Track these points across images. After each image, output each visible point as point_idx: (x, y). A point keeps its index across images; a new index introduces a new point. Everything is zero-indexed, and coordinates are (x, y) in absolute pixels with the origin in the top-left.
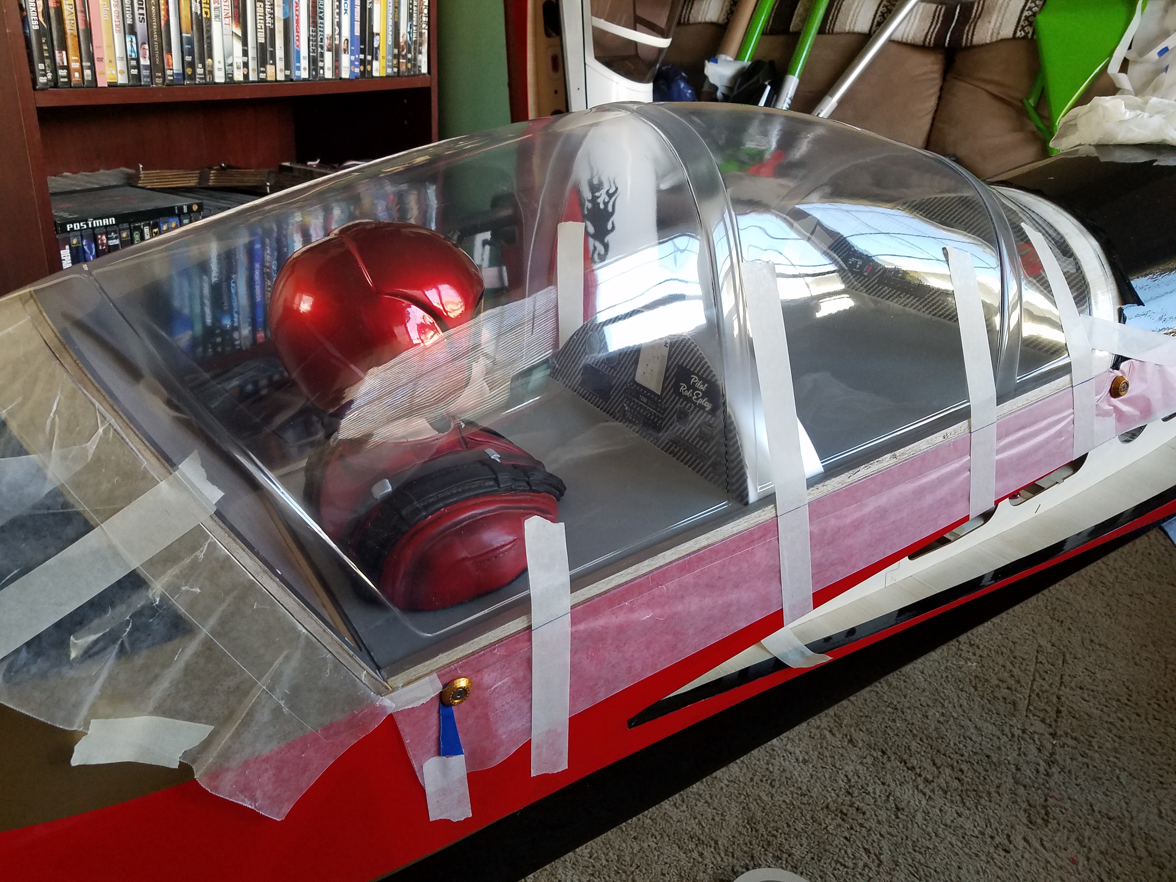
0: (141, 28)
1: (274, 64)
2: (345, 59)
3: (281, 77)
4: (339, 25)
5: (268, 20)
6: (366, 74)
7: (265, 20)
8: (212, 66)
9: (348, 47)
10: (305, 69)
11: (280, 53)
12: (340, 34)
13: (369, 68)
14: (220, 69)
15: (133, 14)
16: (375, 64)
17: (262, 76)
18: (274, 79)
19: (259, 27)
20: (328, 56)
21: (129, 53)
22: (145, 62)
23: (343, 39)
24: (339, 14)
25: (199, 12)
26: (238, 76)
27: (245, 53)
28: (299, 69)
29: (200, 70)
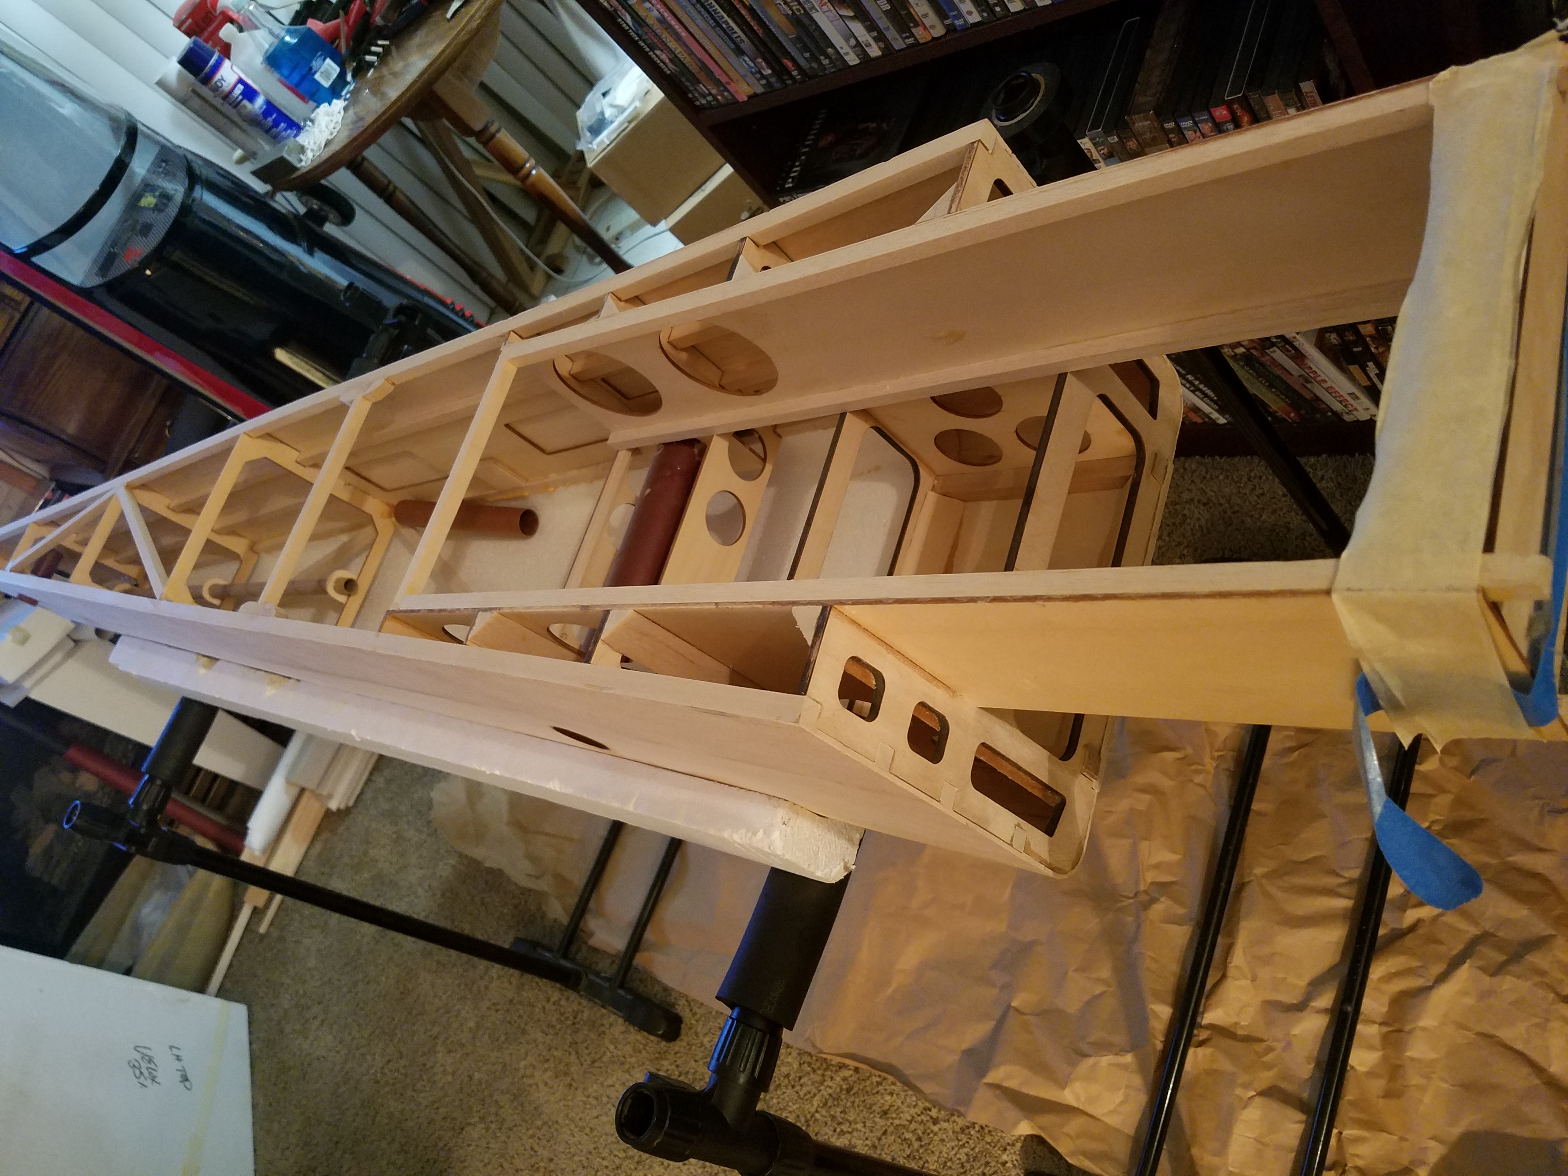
0: (746, 45)
3: (939, 31)
8: (839, 52)
17: (911, 40)
18: (930, 38)
21: (749, 69)
22: (768, 72)
25: (790, 13)
26: (875, 51)
27: (871, 26)
28: (960, 16)
29: (826, 62)
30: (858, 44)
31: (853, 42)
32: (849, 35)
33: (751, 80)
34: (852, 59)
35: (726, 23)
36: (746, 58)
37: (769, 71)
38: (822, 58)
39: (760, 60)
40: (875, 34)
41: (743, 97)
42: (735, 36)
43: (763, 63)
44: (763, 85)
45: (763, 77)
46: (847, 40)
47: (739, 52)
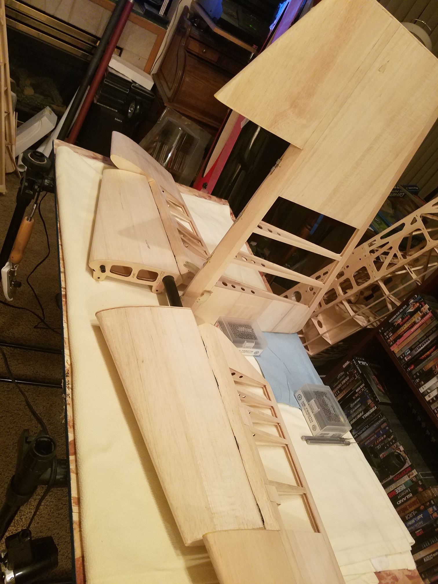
30: (428, 393)
33: (401, 353)
34: (422, 390)
35: (422, 346)
37: (407, 360)
38: (418, 379)
40: (435, 399)
41: (392, 348)
42: (417, 348)
43: (409, 358)
44: (400, 357)
45: (404, 358)
46: (429, 389)
47: (411, 349)
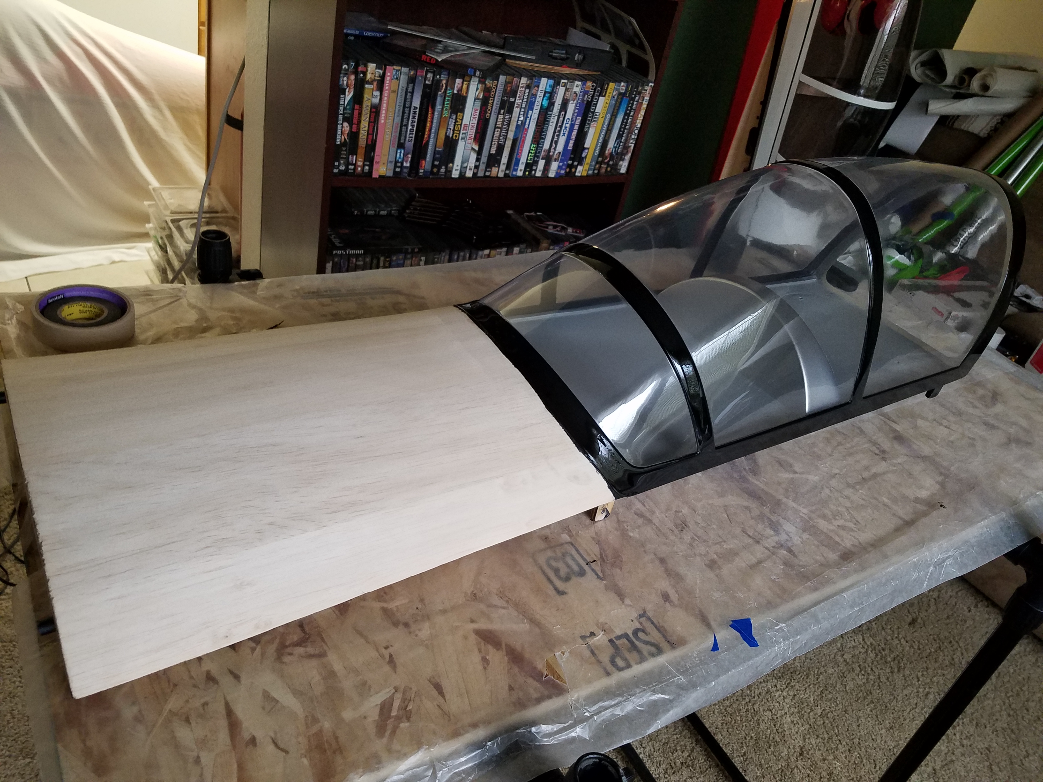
0: (410, 145)
1: (499, 167)
2: (554, 166)
3: (501, 175)
4: (556, 143)
5: (502, 139)
6: (570, 174)
7: (499, 140)
8: (452, 168)
9: (559, 158)
10: (521, 170)
11: (504, 160)
12: (555, 149)
13: (573, 170)
14: (456, 170)
15: (405, 137)
16: (580, 168)
17: (487, 174)
18: (495, 176)
19: (493, 143)
20: (542, 163)
21: (397, 159)
22: (406, 164)
23: (557, 152)
24: (558, 136)
25: (451, 136)
26: (469, 174)
27: (478, 160)
28: (516, 170)
29: (443, 170)
30: (466, 167)
31: (465, 165)
32: (465, 160)
33: (392, 166)
34: (455, 174)
35: (413, 126)
36: (403, 152)
37: (408, 165)
38: (443, 167)
39: (410, 156)
40: (477, 163)
41: (375, 175)
42: (411, 136)
43: (410, 159)
44: (395, 172)
45: (402, 167)
46: (463, 163)
47: (401, 146)
